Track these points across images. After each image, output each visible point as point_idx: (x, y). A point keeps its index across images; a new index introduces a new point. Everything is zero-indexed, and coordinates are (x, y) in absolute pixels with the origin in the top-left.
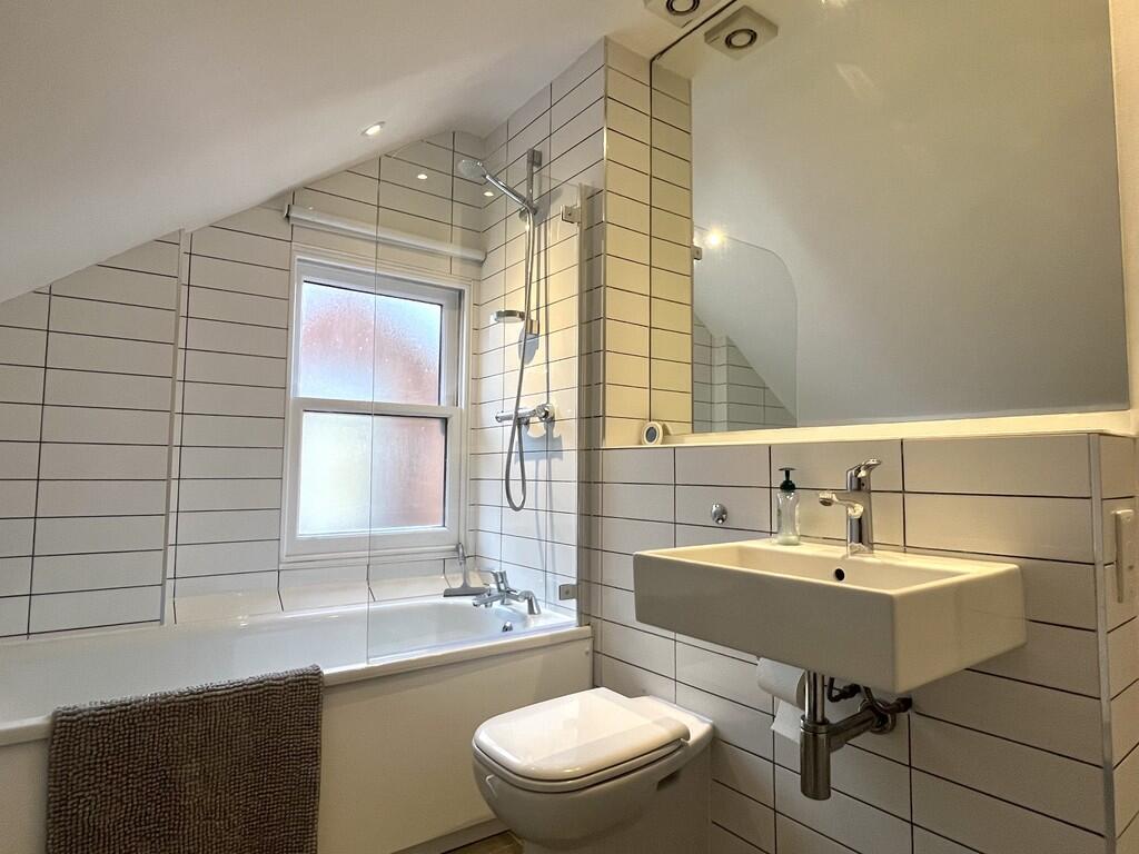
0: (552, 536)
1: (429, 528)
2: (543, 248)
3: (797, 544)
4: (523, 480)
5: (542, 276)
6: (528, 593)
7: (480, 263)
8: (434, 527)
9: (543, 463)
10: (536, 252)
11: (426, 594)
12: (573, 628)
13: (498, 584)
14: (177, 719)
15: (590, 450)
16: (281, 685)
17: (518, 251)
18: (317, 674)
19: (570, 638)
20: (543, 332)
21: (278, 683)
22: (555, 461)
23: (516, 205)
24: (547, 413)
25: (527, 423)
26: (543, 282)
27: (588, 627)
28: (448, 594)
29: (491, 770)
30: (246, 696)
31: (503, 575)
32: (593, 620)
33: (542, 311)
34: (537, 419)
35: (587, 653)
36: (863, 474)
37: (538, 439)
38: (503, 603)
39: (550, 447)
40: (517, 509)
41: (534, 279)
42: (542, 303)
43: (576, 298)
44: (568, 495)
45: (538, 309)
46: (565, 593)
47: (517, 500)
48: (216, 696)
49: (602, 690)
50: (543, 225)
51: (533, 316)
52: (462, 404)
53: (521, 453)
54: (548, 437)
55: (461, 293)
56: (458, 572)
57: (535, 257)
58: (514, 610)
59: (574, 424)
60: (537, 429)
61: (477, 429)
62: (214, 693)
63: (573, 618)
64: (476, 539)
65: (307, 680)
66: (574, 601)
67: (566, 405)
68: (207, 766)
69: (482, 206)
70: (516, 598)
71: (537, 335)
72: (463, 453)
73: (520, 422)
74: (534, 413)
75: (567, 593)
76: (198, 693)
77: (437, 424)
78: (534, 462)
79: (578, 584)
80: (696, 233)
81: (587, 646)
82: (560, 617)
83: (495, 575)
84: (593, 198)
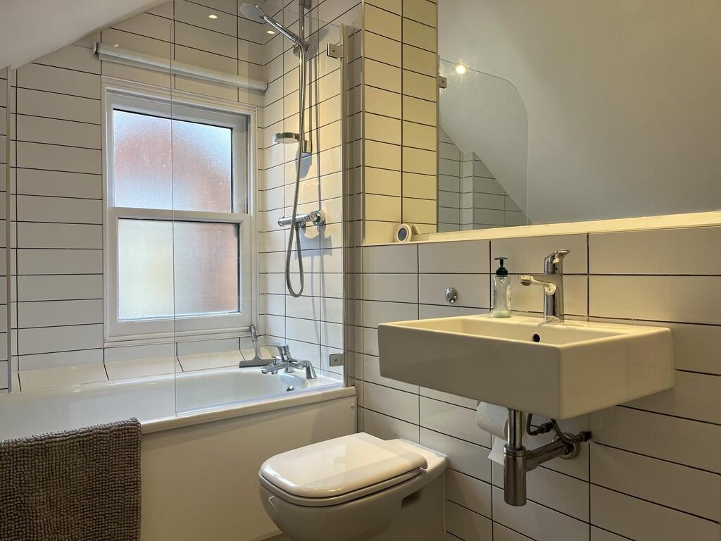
0: (325, 317)
1: (226, 313)
2: (313, 79)
3: (509, 317)
4: (301, 273)
5: (314, 103)
6: (307, 362)
7: (263, 93)
8: (231, 312)
9: (317, 259)
10: (308, 82)
11: (226, 365)
12: (341, 388)
13: (282, 355)
14: (26, 459)
15: (353, 247)
16: (106, 433)
17: (293, 81)
18: (135, 424)
19: (337, 396)
20: (315, 150)
21: (105, 431)
22: (326, 257)
23: (290, 43)
24: (319, 218)
25: (304, 227)
26: (314, 108)
27: (353, 387)
28: (243, 365)
29: (273, 492)
30: (79, 441)
31: (286, 348)
32: (357, 382)
33: (314, 133)
34: (311, 223)
35: (352, 407)
36: (556, 260)
37: (312, 239)
38: (287, 371)
39: (322, 245)
40: (296, 296)
41: (307, 106)
42: (314, 127)
43: (340, 122)
44: (336, 284)
45: (311, 131)
46: (334, 360)
47: (296, 290)
48: (55, 442)
49: (362, 434)
50: (313, 60)
51: (307, 138)
52: (251, 211)
53: (299, 251)
54: (320, 237)
55: (248, 117)
56: (251, 348)
57: (307, 87)
58: (296, 376)
59: (340, 227)
60: (312, 231)
61: (264, 232)
62: (54, 440)
63: (341, 380)
64: (266, 321)
65: (128, 429)
66: (342, 366)
67: (334, 212)
68: (52, 494)
69: (262, 43)
70: (296, 366)
71: (311, 154)
72: (254, 252)
73: (298, 225)
74: (308, 219)
75: (336, 360)
76: (42, 440)
77: (231, 228)
78: (310, 258)
79: (344, 353)
80: (441, 65)
81: (352, 402)
82: (332, 380)
83: (280, 348)
84: (353, 36)
